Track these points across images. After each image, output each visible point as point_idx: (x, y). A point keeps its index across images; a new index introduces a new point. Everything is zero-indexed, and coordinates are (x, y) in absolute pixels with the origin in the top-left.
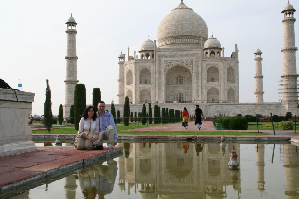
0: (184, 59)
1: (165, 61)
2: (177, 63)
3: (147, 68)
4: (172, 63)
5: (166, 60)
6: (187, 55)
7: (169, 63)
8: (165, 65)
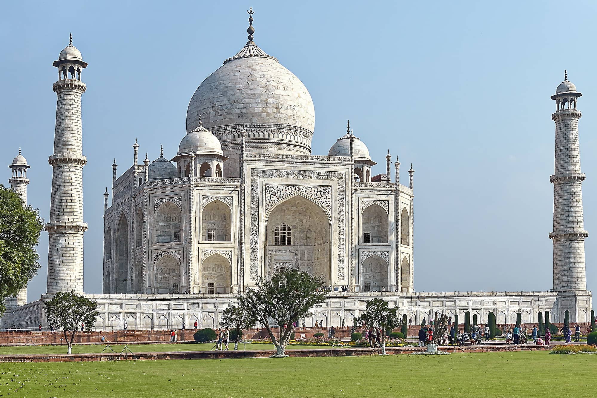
0: (311, 184)
1: (268, 186)
2: (295, 193)
3: (222, 201)
4: (284, 192)
5: (270, 183)
6: (319, 175)
7: (276, 192)
8: (267, 195)
